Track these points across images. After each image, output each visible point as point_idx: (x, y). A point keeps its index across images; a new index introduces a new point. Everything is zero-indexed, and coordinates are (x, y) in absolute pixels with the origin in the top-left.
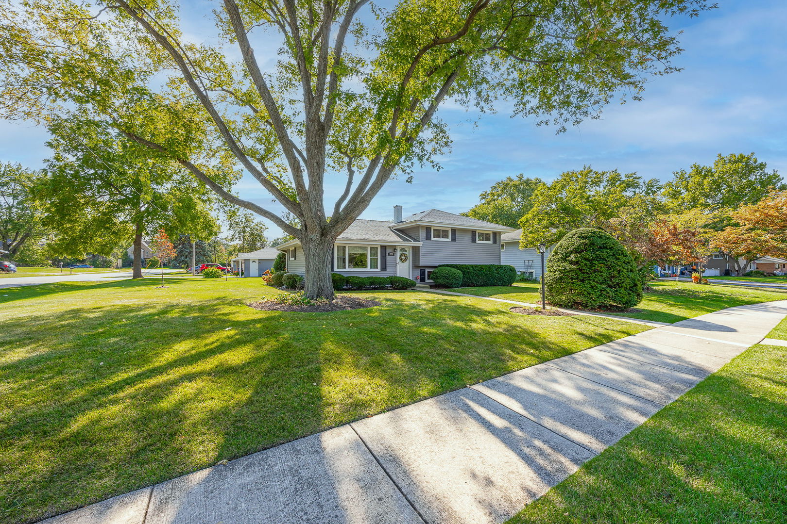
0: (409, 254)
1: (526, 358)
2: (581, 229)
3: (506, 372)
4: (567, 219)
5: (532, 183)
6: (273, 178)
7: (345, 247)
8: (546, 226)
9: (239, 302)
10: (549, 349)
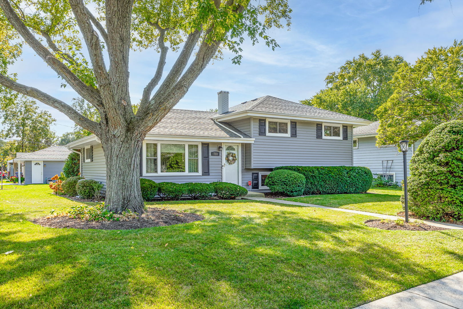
0: (238, 153)
1: (385, 284)
2: (452, 121)
3: (361, 302)
4: (435, 108)
5: (391, 62)
6: (63, 56)
7: (156, 145)
8: (409, 118)
9: (20, 217)
10: (413, 272)
